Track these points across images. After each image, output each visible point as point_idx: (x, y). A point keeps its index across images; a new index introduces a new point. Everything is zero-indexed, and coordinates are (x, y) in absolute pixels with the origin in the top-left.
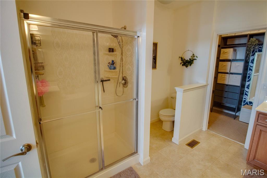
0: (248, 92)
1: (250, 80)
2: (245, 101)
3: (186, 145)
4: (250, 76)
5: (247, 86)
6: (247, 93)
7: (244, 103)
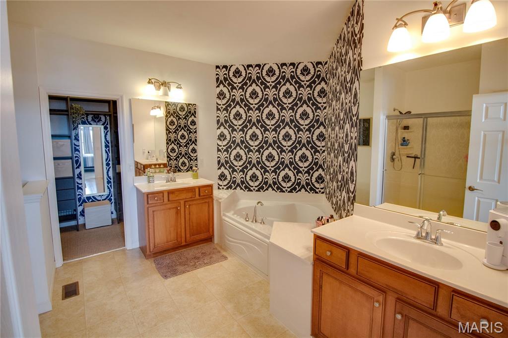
0: (81, 184)
1: (80, 165)
2: (80, 199)
3: (62, 300)
4: (78, 159)
5: (78, 175)
6: (80, 186)
7: (79, 202)
